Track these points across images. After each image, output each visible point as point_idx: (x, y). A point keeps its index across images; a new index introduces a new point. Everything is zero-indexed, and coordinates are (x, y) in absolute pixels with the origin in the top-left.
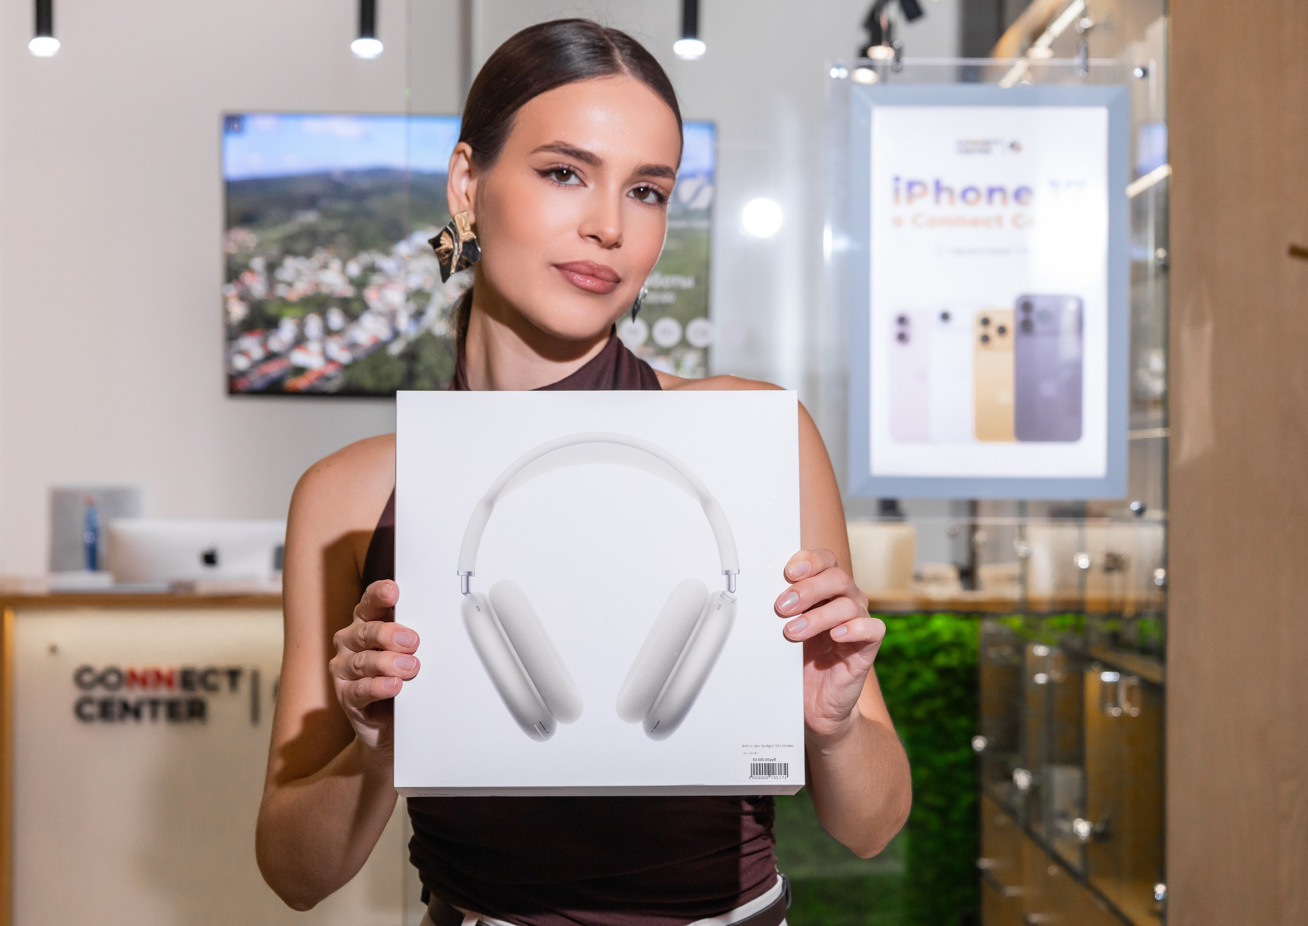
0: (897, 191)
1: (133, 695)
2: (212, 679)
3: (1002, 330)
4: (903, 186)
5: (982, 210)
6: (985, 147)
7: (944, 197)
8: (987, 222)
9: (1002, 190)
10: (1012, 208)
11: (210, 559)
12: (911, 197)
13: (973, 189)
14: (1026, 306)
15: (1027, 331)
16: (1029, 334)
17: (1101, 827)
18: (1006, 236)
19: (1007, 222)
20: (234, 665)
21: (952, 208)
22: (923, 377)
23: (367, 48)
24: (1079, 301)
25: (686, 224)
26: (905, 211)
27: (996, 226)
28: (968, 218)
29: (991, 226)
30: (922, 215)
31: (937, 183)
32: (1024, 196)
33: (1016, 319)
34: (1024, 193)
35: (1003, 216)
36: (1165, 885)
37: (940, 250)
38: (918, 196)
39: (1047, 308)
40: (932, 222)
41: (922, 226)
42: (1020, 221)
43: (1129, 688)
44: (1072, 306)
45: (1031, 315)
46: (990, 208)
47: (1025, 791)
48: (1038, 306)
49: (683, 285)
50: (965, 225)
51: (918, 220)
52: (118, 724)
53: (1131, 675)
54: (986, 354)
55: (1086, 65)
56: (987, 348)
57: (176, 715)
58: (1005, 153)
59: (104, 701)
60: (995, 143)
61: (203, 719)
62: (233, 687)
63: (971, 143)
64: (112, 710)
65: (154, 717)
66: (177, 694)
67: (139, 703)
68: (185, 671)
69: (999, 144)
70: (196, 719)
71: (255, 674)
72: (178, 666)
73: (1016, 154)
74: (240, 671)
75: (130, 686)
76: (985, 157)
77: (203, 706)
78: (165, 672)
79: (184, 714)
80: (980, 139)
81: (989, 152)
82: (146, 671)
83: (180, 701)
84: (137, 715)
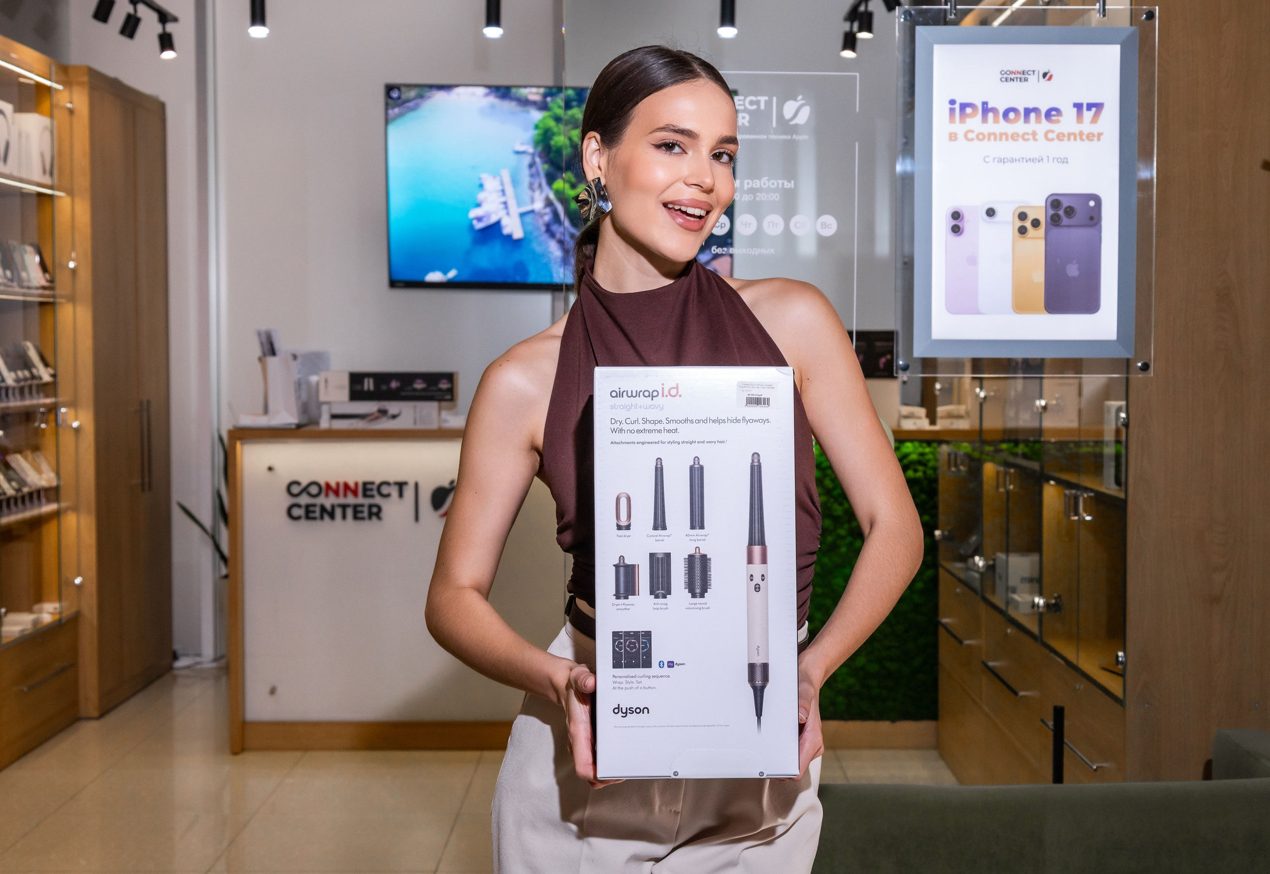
0: (952, 111)
1: (328, 501)
2: (385, 489)
3: (1036, 223)
4: (957, 106)
5: (1020, 127)
6: (1022, 76)
7: (990, 115)
8: (1024, 137)
9: (1036, 110)
10: (1045, 125)
12: (963, 116)
13: (1014, 110)
14: (1055, 203)
15: (1056, 224)
16: (1058, 225)
17: (1053, 601)
18: (1039, 148)
19: (1040, 136)
20: (400, 478)
21: (996, 125)
22: (973, 261)
23: (494, 32)
24: (1097, 199)
25: (789, 137)
26: (959, 128)
27: (1031, 141)
28: (1010, 134)
29: (1028, 140)
30: (972, 131)
31: (985, 104)
32: (1054, 116)
33: (1047, 215)
34: (1054, 113)
35: (1037, 132)
36: (1125, 651)
37: (987, 159)
38: (969, 116)
39: (1072, 205)
40: (981, 137)
41: (972, 140)
42: (1050, 136)
43: (1085, 500)
44: (1092, 203)
45: (1059, 210)
46: (1027, 125)
47: (981, 570)
48: (1065, 203)
49: (786, 186)
50: (1007, 139)
51: (970, 136)
52: (318, 523)
53: (1086, 489)
54: (1023, 242)
55: (1104, 10)
56: (1022, 237)
57: (360, 515)
58: (1039, 81)
59: (308, 506)
60: (1032, 73)
61: (379, 518)
62: (401, 495)
63: (1012, 72)
64: (314, 512)
65: (344, 517)
66: (360, 500)
67: (333, 507)
68: (365, 484)
69: (1034, 74)
70: (374, 518)
71: (416, 485)
72: (360, 481)
73: (1048, 82)
74: (405, 483)
75: (327, 495)
76: (1024, 84)
77: (379, 509)
78: (352, 485)
79: (366, 514)
80: (1020, 69)
81: (1026, 80)
82: (338, 484)
83: (362, 506)
84: (332, 516)
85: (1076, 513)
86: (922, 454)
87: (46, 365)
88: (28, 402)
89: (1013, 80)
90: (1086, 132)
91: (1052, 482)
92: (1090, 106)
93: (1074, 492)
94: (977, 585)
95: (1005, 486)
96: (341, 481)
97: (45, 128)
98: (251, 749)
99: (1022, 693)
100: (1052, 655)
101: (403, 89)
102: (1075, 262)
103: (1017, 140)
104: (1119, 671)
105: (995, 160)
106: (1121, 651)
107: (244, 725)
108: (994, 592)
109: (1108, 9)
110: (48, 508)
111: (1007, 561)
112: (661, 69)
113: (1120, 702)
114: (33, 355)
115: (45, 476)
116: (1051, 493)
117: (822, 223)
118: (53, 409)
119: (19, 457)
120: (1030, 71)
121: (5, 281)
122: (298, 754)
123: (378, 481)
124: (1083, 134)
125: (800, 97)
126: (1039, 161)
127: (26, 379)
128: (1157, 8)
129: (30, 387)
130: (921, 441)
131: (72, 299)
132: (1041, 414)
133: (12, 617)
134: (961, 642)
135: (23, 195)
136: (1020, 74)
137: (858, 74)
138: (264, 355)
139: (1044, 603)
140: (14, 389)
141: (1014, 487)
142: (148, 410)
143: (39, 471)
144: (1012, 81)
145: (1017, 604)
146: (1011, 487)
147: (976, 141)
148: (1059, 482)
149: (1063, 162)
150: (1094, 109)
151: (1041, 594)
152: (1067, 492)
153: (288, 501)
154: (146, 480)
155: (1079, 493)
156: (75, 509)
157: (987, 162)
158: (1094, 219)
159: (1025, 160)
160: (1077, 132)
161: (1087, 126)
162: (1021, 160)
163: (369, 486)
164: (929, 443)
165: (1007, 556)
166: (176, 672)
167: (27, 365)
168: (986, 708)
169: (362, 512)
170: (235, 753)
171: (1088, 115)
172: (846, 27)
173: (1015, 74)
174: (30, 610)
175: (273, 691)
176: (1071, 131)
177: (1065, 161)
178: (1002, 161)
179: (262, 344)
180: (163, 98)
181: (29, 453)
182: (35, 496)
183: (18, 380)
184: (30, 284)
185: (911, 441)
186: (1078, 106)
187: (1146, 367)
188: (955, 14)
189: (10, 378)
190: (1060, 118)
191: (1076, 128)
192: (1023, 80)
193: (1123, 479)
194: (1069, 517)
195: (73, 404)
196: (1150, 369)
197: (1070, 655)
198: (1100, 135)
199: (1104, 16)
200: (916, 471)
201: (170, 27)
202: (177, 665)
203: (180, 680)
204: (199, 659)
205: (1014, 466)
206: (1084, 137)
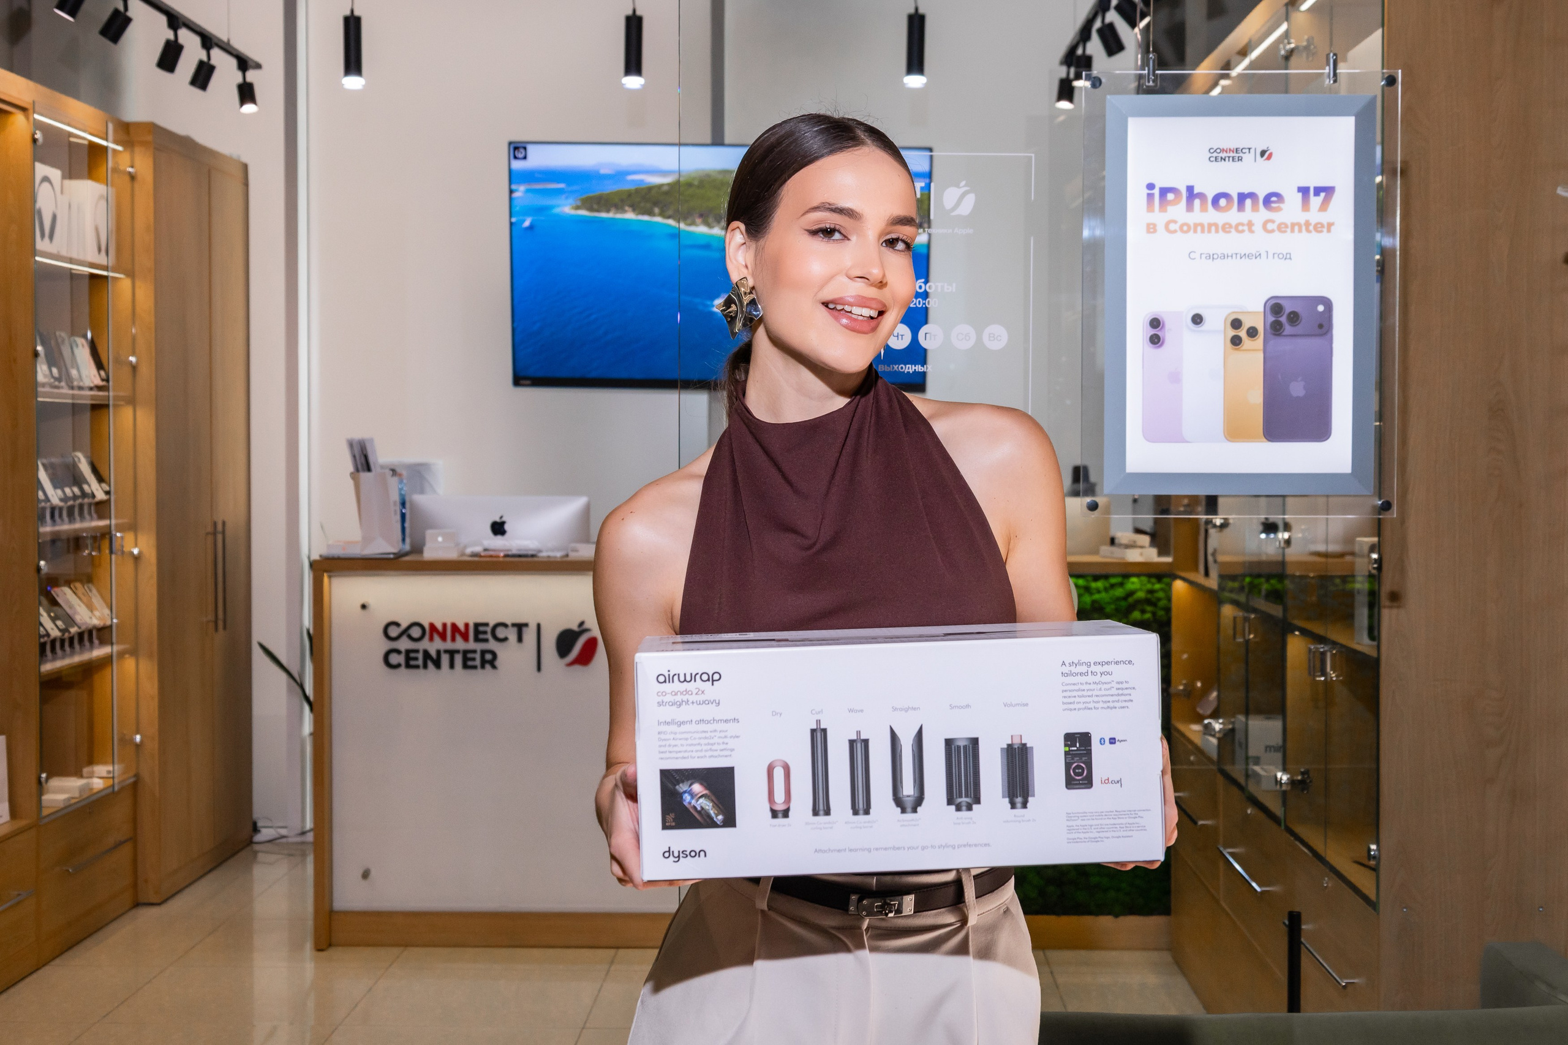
0: (1150, 197)
1: (434, 646)
2: (501, 633)
3: (1252, 332)
4: (1156, 192)
5: (1233, 216)
6: (1235, 155)
7: (1197, 202)
8: (1238, 228)
9: (1252, 196)
10: (1263, 214)
11: (498, 528)
12: (1164, 203)
13: (1225, 195)
14: (1275, 307)
15: (1277, 333)
16: (1279, 335)
17: (1299, 778)
18: (1256, 241)
19: (1258, 227)
20: (519, 618)
21: (1204, 214)
22: (1176, 378)
23: (633, 82)
24: (1328, 303)
25: (950, 231)
26: (1159, 218)
27: (1247, 232)
28: (1220, 224)
29: (1243, 231)
30: (1175, 222)
31: (1190, 189)
32: (1274, 202)
33: (1266, 321)
34: (1274, 199)
35: (1253, 222)
36: (1378, 843)
37: (1192, 256)
38: (1171, 203)
39: (1296, 310)
40: (1185, 228)
41: (1175, 231)
42: (1270, 226)
43: (1333, 656)
44: (1321, 308)
45: (1281, 316)
46: (1241, 214)
47: (1218, 734)
48: (1288, 308)
49: (946, 290)
50: (1217, 231)
51: (1172, 227)
52: (421, 671)
53: (1334, 644)
54: (1237, 355)
55: (1335, 74)
56: (1236, 349)
57: (470, 663)
58: (1255, 160)
59: (408, 652)
60: (1247, 151)
61: (494, 667)
62: (520, 639)
63: (1223, 150)
64: (416, 659)
65: (452, 666)
66: (472, 645)
67: (438, 652)
68: (477, 625)
69: (1249, 152)
70: (488, 666)
71: (539, 626)
72: (471, 621)
73: (1267, 161)
74: (526, 625)
75: (431, 639)
76: (1238, 164)
77: (494, 655)
78: (462, 627)
79: (478, 662)
80: (1233, 146)
81: (1240, 159)
82: (445, 625)
83: (474, 652)
84: (437, 664)
85: (1324, 673)
86: (1151, 592)
87: (100, 479)
88: (77, 525)
89: (1225, 160)
90: (1313, 222)
91: (1297, 633)
92: (1318, 191)
93: (1321, 646)
94: (1214, 752)
95: (1244, 636)
96: (449, 621)
97: (101, 197)
98: (338, 945)
100: (1297, 843)
101: (530, 148)
102: (1299, 379)
103: (1229, 232)
104: (1371, 865)
105: (1202, 255)
106: (1373, 844)
107: (331, 914)
108: (1233, 763)
109: (1340, 73)
110: (99, 652)
111: (1247, 725)
112: (815, 137)
113: (1373, 905)
114: (85, 468)
115: (97, 613)
116: (1296, 647)
117: (990, 334)
118: (105, 535)
119: (66, 590)
120: (1245, 149)
121: (52, 380)
122: (395, 951)
123: (492, 621)
124: (1310, 224)
125: (963, 183)
126: (1256, 258)
127: (75, 497)
128: (1400, 72)
129: (81, 506)
130: (1150, 576)
131: (132, 401)
132: (1284, 549)
133: (56, 782)
134: (1195, 823)
135: (73, 276)
136: (1233, 152)
137: (1033, 155)
138: (357, 470)
139: (1288, 779)
140: (61, 509)
141: (1255, 637)
142: (223, 533)
143: (91, 608)
144: (1223, 160)
145: (1257, 778)
146: (1252, 636)
147: (1179, 233)
148: (1304, 632)
149: (1285, 259)
150: (1323, 194)
151: (1285, 770)
152: (1313, 645)
153: (387, 645)
154: (221, 615)
155: (1326, 648)
156: (134, 652)
157: (1194, 259)
158: (1324, 327)
159: (1238, 256)
160: (1303, 222)
161: (1314, 215)
162: (1234, 256)
163: (481, 629)
164: (1159, 577)
165: (1247, 719)
166: (256, 847)
167: (78, 480)
168: (1223, 904)
169: (474, 659)
170: (321, 949)
171: (1316, 201)
172: (1062, 72)
173: (1226, 152)
174: (79, 774)
175: (366, 875)
176: (1295, 221)
177: (1287, 257)
178: (1211, 257)
179: (354, 457)
180: (244, 159)
181: (78, 585)
182: (86, 637)
183: (65, 499)
184: (81, 384)
185: (1138, 575)
186: (1304, 191)
187: (1387, 505)
188: (1153, 81)
189: (54, 496)
190: (1281, 205)
191: (1301, 217)
192: (1237, 160)
193: (1376, 633)
194: (1314, 676)
195: (133, 527)
196: (1392, 508)
197: (1319, 846)
198: (1330, 225)
199: (1335, 81)
200: (1143, 612)
201: (252, 76)
202: (258, 838)
203: (261, 857)
204: (284, 832)
205: (1254, 610)
206: (1311, 228)
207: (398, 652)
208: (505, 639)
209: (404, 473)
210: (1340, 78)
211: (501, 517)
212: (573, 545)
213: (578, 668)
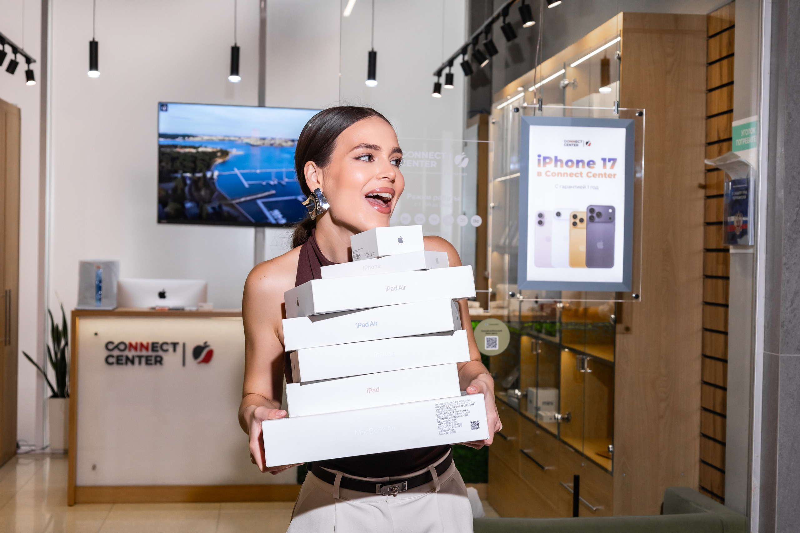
0: (539, 160)
1: (131, 354)
2: (165, 347)
3: (582, 220)
4: (542, 158)
5: (574, 170)
6: (575, 143)
7: (559, 163)
8: (576, 175)
9: (582, 161)
10: (587, 169)
11: (162, 295)
12: (545, 163)
13: (571, 161)
14: (591, 210)
15: (592, 221)
17: (566, 416)
18: (584, 181)
19: (585, 175)
20: (175, 341)
21: (562, 169)
22: (549, 239)
23: (233, 78)
24: (613, 208)
25: (457, 174)
26: (542, 169)
27: (580, 177)
28: (569, 173)
29: (578, 177)
30: (549, 171)
31: (556, 158)
32: (591, 164)
33: (588, 216)
34: (591, 163)
35: (582, 173)
36: (613, 446)
37: (556, 186)
38: (548, 163)
39: (600, 211)
40: (554, 174)
41: (549, 176)
42: (590, 175)
43: (588, 361)
44: (610, 211)
45: (593, 214)
46: (577, 169)
47: (520, 397)
48: (597, 210)
50: (567, 176)
51: (548, 174)
52: (124, 366)
53: (589, 355)
54: (575, 230)
55: (618, 110)
56: (575, 228)
57: (149, 362)
58: (584, 146)
59: (118, 356)
60: (580, 142)
61: (161, 364)
62: (175, 350)
63: (570, 141)
64: (122, 360)
65: (140, 363)
66: (150, 353)
67: (133, 357)
68: (153, 344)
70: (158, 364)
71: (184, 345)
72: (151, 341)
73: (589, 147)
74: (178, 344)
76: (576, 147)
77: (161, 358)
78: (145, 343)
79: (153, 361)
80: (574, 140)
81: (577, 145)
82: (137, 344)
83: (151, 356)
84: (133, 362)
85: (583, 368)
89: (571, 145)
90: (608, 173)
91: (566, 350)
92: (610, 160)
93: (581, 356)
94: (516, 406)
95: (536, 351)
96: (139, 341)
98: (81, 503)
99: (546, 468)
100: (567, 447)
102: (601, 241)
103: (572, 177)
104: (608, 456)
105: (561, 187)
106: (611, 445)
107: (77, 488)
108: (526, 410)
111: (536, 392)
113: (611, 473)
116: (565, 355)
117: (474, 220)
120: (579, 141)
122: (109, 506)
123: (161, 341)
124: (606, 174)
126: (583, 188)
128: (644, 110)
134: (506, 439)
139: (561, 417)
141: (542, 351)
142: (9, 295)
145: (541, 417)
146: (540, 351)
148: (571, 350)
150: (612, 162)
151: (559, 413)
152: (578, 356)
153: (106, 353)
154: (8, 339)
155: (584, 357)
157: (557, 188)
158: (611, 219)
161: (608, 171)
162: (574, 187)
163: (156, 345)
165: (537, 390)
166: (19, 456)
168: (522, 476)
169: (151, 360)
170: (70, 505)
171: (609, 164)
172: (435, 79)
173: (572, 142)
175: (94, 468)
176: (600, 172)
177: (597, 188)
178: (564, 187)
180: (19, 106)
186: (604, 160)
187: (637, 297)
190: (595, 166)
191: (603, 171)
194: (579, 370)
196: (639, 297)
197: (578, 447)
198: (614, 175)
201: (32, 66)
202: (19, 451)
203: (21, 461)
204: (33, 448)
205: (542, 339)
206: (607, 176)
207: (112, 356)
208: (166, 351)
209: (102, 266)
210: (619, 112)
211: (163, 289)
212: (200, 304)
213: (203, 365)
